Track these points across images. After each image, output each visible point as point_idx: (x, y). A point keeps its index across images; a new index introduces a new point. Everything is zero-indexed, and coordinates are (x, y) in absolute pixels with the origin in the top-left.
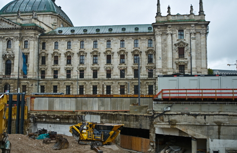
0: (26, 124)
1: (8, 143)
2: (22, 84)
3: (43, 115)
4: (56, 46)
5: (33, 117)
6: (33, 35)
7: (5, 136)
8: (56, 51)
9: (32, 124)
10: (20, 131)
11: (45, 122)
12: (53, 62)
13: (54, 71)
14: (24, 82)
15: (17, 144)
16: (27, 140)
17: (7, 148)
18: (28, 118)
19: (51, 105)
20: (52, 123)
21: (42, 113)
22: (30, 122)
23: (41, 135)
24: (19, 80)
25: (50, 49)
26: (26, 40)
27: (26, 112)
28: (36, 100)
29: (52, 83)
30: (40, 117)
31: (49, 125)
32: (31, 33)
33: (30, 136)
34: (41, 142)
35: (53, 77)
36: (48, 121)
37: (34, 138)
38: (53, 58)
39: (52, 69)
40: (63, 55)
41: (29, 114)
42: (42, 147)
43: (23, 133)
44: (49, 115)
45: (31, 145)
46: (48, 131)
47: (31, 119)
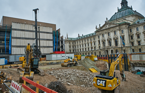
0: (129, 67)
1: (124, 75)
2: (123, 49)
3: (137, 63)
4: (137, 29)
5: (132, 64)
6: (125, 27)
7: (123, 72)
8: (137, 32)
9: (132, 67)
10: (127, 70)
11: (139, 66)
12: (137, 37)
13: (138, 42)
14: (124, 48)
15: (128, 76)
16: (132, 74)
17: (124, 77)
18: (130, 64)
19: (141, 58)
20: (143, 67)
21: (137, 62)
22: (131, 66)
23: (138, 72)
24: (122, 47)
25: (134, 31)
26: (122, 30)
27: (128, 62)
28: (132, 56)
29: (138, 48)
30: (135, 64)
31: (142, 68)
32: (124, 26)
33: (133, 72)
34: (139, 76)
35: (138, 45)
36: (140, 66)
37: (135, 74)
38: (137, 36)
39: (137, 41)
40: (142, 33)
41: (130, 62)
42: (140, 78)
43: (128, 71)
44: (140, 63)
45: (134, 77)
46: (141, 70)
47: (131, 65)
